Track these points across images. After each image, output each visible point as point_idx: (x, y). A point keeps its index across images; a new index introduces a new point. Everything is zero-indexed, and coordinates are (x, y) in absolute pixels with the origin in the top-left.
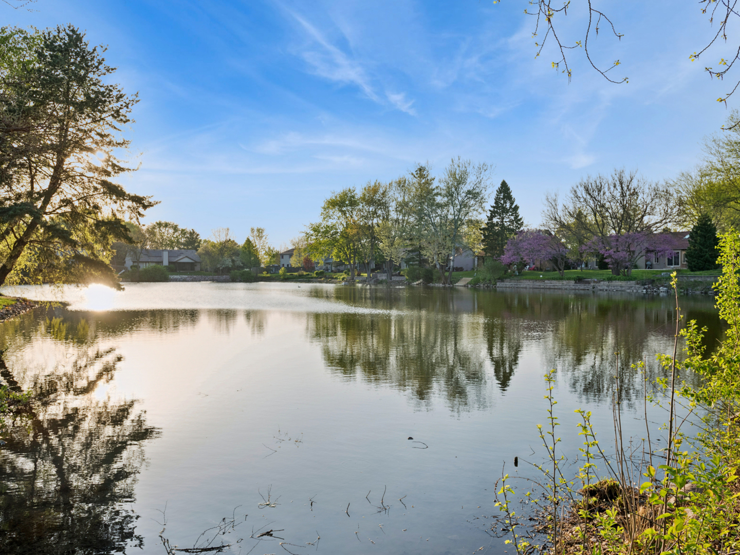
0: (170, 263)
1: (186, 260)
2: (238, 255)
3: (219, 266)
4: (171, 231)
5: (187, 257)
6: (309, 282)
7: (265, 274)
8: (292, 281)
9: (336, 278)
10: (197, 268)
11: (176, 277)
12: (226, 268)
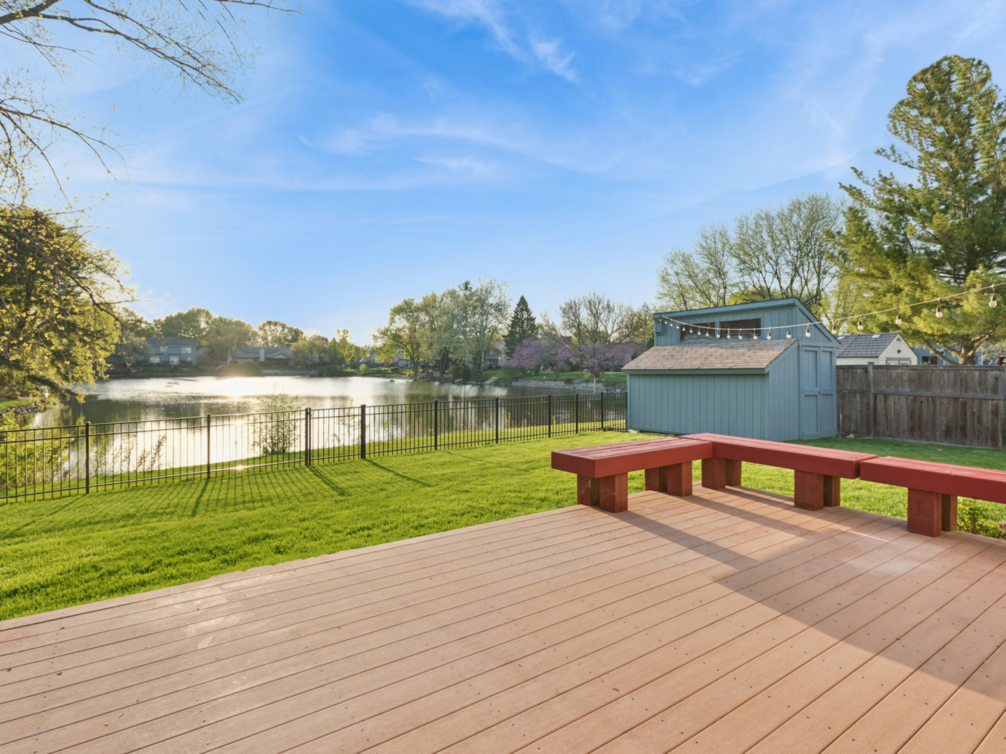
0: (266, 358)
1: (281, 357)
2: (326, 352)
3: (307, 362)
4: (280, 329)
5: (281, 354)
6: (384, 377)
7: (349, 370)
8: (370, 376)
9: (405, 374)
10: (291, 363)
11: (268, 371)
12: (313, 364)
